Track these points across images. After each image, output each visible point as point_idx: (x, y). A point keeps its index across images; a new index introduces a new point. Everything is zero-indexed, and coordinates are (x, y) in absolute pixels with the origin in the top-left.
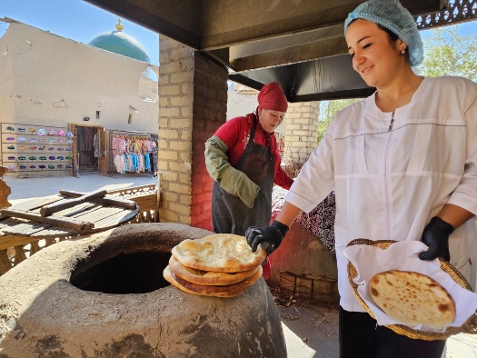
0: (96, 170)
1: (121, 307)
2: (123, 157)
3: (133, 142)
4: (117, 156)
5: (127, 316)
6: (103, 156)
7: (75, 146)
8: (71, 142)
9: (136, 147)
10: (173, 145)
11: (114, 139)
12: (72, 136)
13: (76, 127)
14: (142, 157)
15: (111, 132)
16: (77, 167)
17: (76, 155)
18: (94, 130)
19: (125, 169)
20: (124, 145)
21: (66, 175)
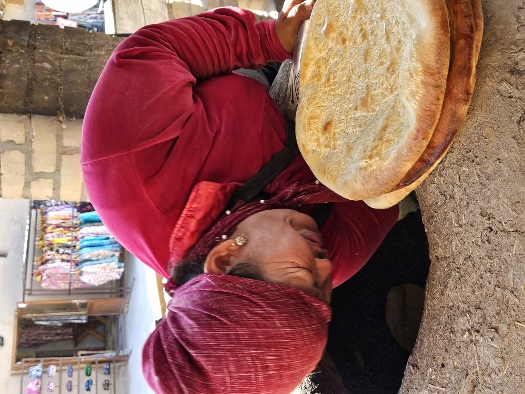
0: (115, 319)
1: (462, 323)
2: (86, 268)
3: (51, 246)
4: (85, 279)
5: (491, 310)
6: (83, 306)
7: (61, 359)
8: (53, 369)
9: (64, 240)
10: (44, 163)
11: (44, 285)
12: (39, 367)
13: (18, 359)
14: (87, 230)
15: (28, 292)
16: (109, 354)
17: (82, 358)
18: (25, 325)
19: (114, 264)
20: (58, 266)
21: (126, 373)
